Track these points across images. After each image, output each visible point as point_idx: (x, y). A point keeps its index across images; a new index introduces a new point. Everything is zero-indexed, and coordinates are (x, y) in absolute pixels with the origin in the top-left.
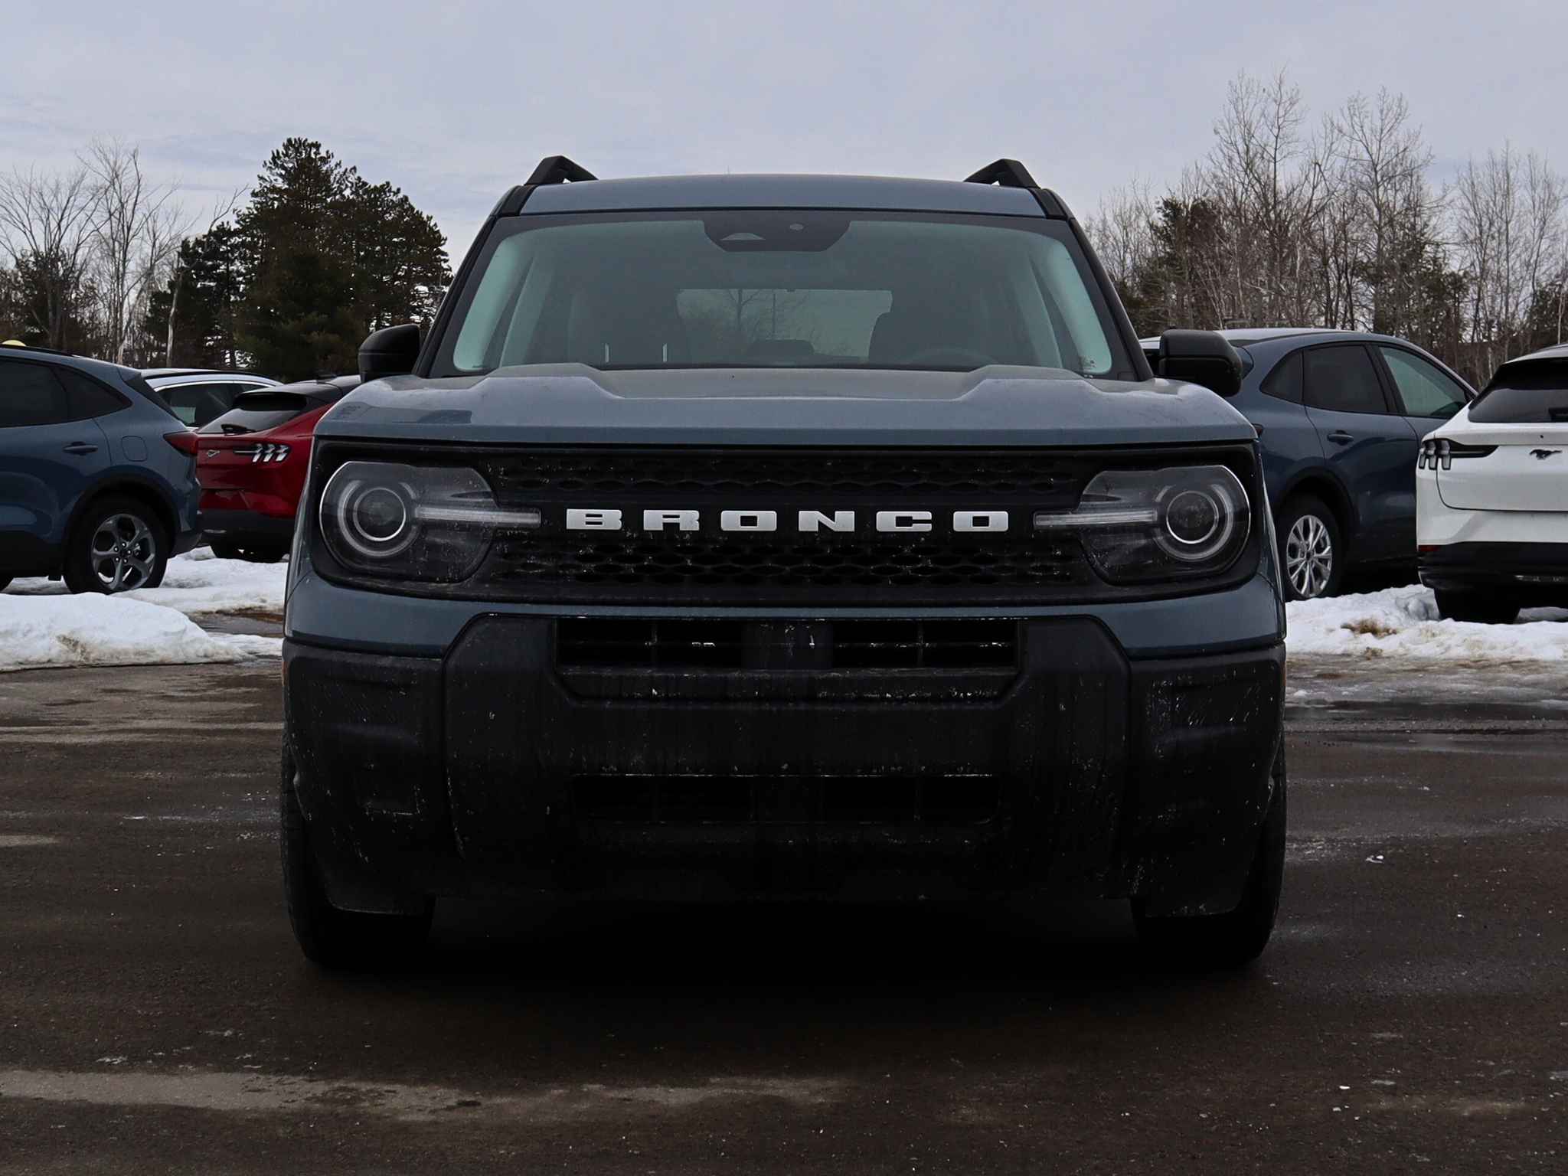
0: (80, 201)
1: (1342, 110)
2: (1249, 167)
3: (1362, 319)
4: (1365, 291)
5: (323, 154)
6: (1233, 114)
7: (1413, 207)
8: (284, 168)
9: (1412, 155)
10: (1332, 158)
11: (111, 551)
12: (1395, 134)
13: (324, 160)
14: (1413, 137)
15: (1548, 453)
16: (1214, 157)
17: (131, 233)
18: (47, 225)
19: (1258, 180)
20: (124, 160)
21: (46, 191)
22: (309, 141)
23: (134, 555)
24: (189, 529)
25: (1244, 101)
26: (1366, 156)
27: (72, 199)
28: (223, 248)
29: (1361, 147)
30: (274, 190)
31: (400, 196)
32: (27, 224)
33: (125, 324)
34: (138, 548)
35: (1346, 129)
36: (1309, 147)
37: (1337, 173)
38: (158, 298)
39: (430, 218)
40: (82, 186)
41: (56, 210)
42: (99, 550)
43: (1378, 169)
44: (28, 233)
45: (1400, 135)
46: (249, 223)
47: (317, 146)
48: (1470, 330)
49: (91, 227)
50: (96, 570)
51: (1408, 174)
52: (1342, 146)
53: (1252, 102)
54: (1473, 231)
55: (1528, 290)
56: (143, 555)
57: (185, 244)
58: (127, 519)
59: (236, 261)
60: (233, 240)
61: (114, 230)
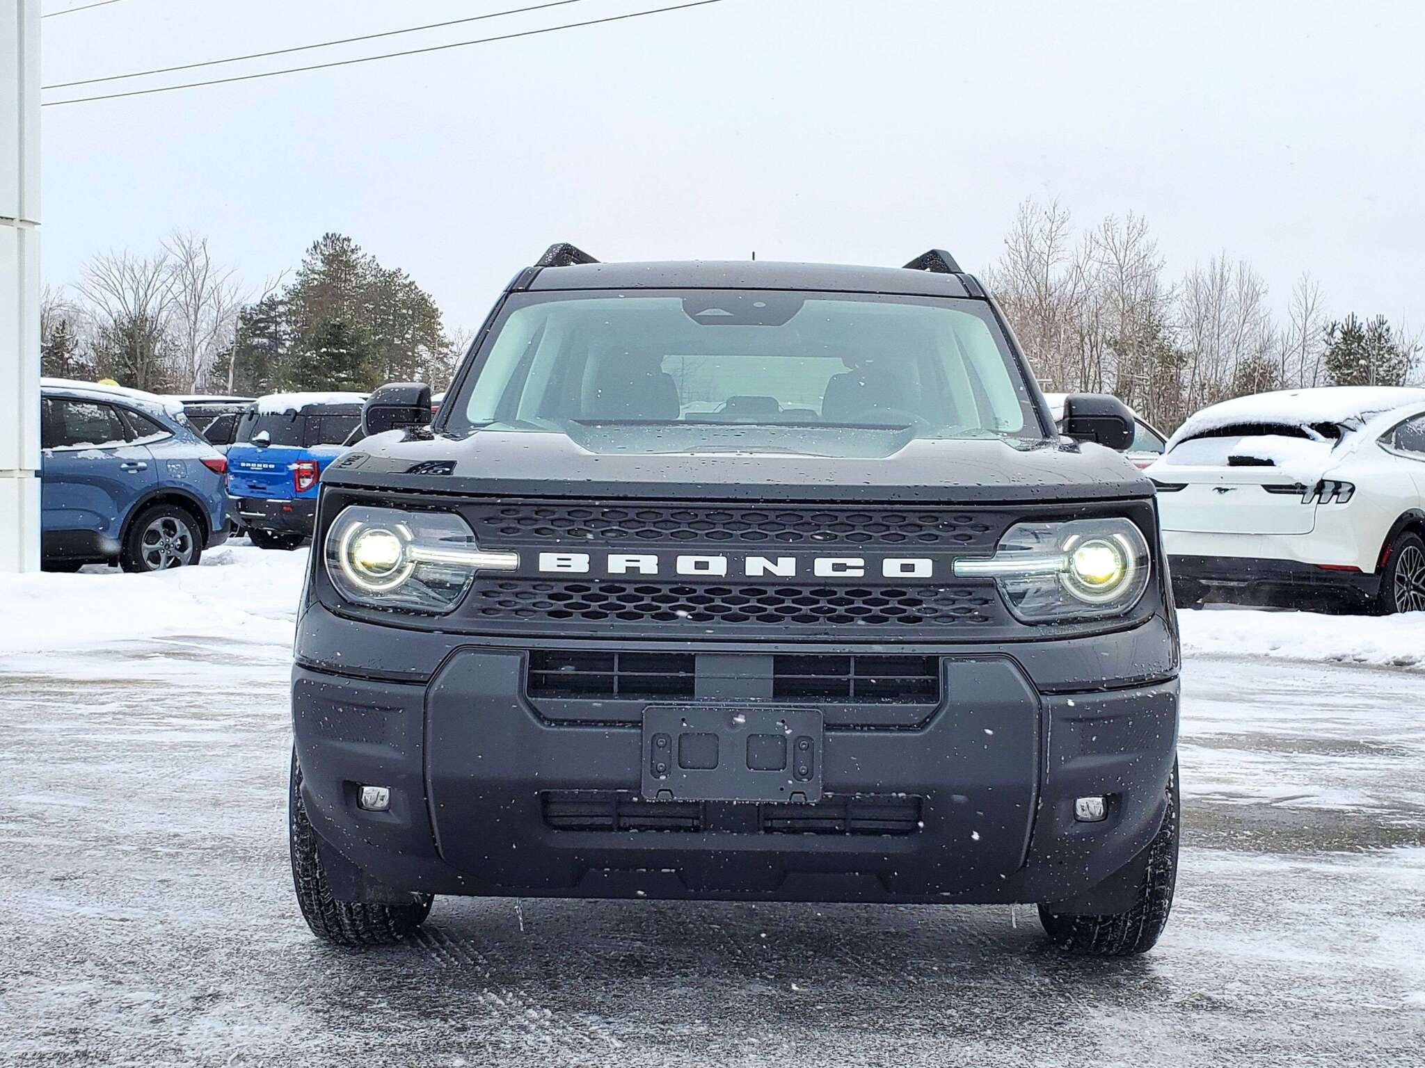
0: (162, 277)
1: (1099, 227)
2: (1029, 268)
3: (1108, 381)
4: (1110, 360)
5: (353, 247)
7: (1150, 299)
8: (323, 255)
9: (1149, 261)
10: (1091, 262)
11: (157, 545)
12: (1137, 245)
13: (354, 251)
14: (1151, 247)
15: (1226, 490)
16: (1003, 261)
17: (202, 301)
18: (137, 293)
19: (1035, 278)
20: (196, 246)
21: (136, 267)
22: (343, 236)
23: (176, 548)
24: (220, 528)
25: (1028, 220)
26: (1116, 262)
27: (156, 274)
28: (273, 314)
29: (1113, 256)
30: (313, 272)
31: (409, 279)
32: (121, 292)
33: (197, 368)
34: (179, 542)
35: (1102, 241)
36: (1073, 256)
37: (1094, 273)
38: (224, 352)
39: (430, 296)
40: (164, 264)
41: (144, 282)
42: (148, 544)
43: (1123, 270)
44: (122, 299)
46: (295, 295)
47: (349, 240)
48: (1188, 390)
49: (170, 296)
50: (145, 558)
51: (1146, 275)
52: (1098, 253)
53: (1034, 220)
54: (1194, 317)
55: (1232, 362)
56: (183, 548)
57: (244, 310)
58: (170, 521)
59: (284, 324)
60: (281, 309)
61: (188, 299)
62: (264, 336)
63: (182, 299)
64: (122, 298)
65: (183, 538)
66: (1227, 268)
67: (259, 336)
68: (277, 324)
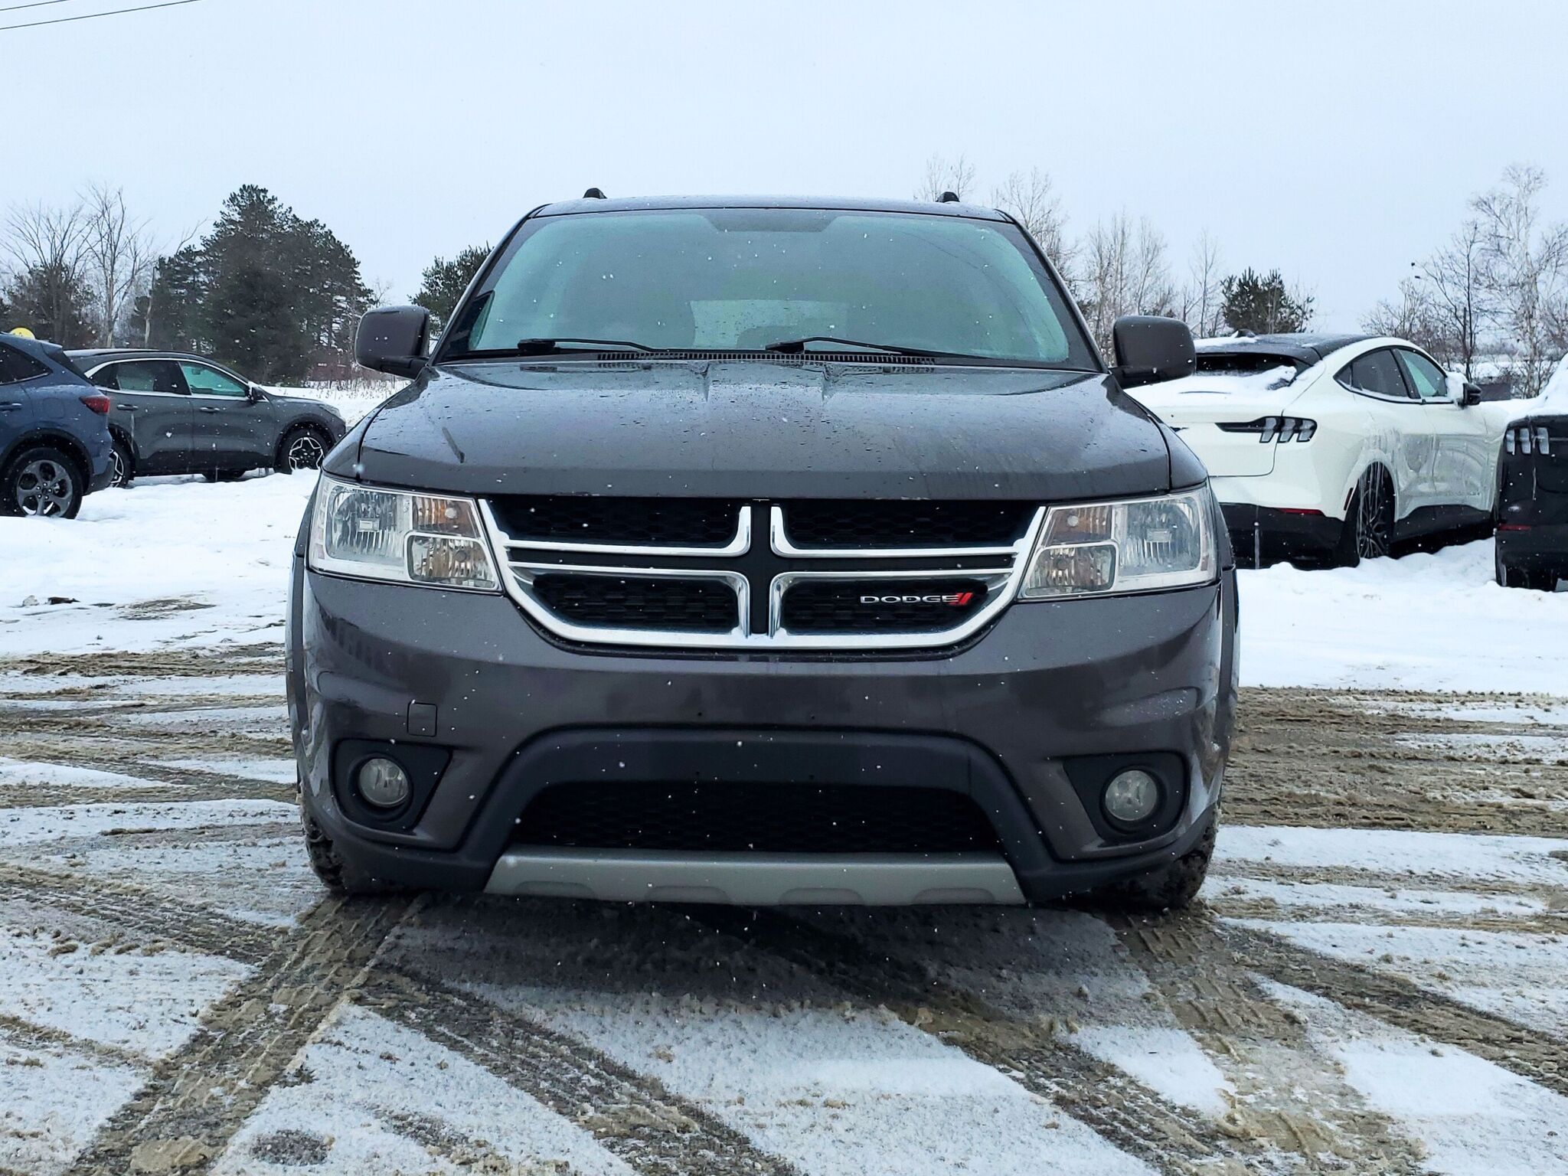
0: (78, 226)
5: (270, 197)
6: (928, 184)
8: (239, 206)
9: (1052, 216)
12: (1042, 201)
13: (271, 201)
14: (1055, 203)
15: (1180, 429)
17: (117, 251)
18: (53, 244)
20: (112, 196)
21: (52, 218)
22: (259, 188)
23: (55, 493)
24: (102, 472)
25: (935, 177)
27: (72, 224)
28: (190, 264)
30: (232, 222)
31: (326, 229)
32: (37, 242)
33: (113, 318)
34: (58, 487)
35: (1007, 197)
38: (141, 302)
39: (347, 247)
40: (79, 215)
41: (60, 232)
42: (24, 488)
45: (1046, 202)
46: (212, 246)
47: (265, 191)
49: (86, 246)
50: (21, 503)
51: (1052, 228)
53: (940, 176)
57: (161, 260)
58: (48, 464)
59: (202, 275)
60: (198, 259)
61: (105, 248)
62: (182, 287)
63: (98, 248)
64: (38, 248)
65: (62, 483)
66: (1127, 223)
67: (176, 287)
68: (196, 274)
